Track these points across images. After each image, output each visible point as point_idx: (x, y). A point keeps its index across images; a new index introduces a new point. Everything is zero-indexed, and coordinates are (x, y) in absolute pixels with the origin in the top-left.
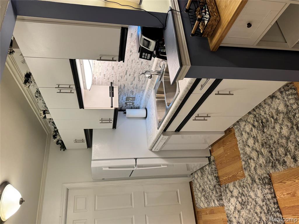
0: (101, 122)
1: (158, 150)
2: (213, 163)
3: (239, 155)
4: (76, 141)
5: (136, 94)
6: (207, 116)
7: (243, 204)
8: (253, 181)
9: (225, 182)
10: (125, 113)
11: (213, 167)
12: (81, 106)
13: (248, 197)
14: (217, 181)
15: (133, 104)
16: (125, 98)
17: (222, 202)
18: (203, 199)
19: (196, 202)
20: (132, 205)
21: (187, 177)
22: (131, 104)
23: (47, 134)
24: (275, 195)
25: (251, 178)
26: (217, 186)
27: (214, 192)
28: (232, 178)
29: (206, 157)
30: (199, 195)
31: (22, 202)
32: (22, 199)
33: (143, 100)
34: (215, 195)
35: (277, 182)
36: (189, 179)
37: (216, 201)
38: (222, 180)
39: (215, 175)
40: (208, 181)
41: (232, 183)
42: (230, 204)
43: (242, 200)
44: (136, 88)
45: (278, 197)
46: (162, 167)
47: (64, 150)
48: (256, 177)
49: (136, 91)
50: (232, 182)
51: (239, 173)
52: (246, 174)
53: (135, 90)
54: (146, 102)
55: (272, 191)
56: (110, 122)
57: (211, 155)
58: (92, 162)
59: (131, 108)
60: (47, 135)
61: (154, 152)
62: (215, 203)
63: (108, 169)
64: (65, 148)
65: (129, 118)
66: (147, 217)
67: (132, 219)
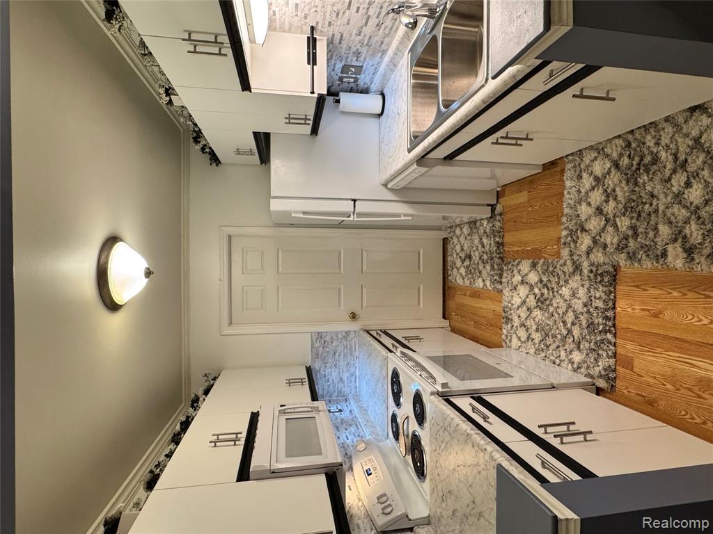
0: (287, 121)
1: (398, 188)
2: (498, 218)
3: (560, 216)
4: (238, 152)
5: (365, 59)
6: (527, 139)
7: (542, 302)
8: (577, 268)
9: (514, 256)
10: (338, 101)
11: (498, 224)
12: (246, 85)
13: (555, 293)
14: (498, 251)
15: (356, 80)
16: (339, 66)
17: (499, 287)
18: (463, 271)
19: (450, 272)
20: (340, 269)
21: (441, 230)
22: (352, 80)
23: (182, 130)
24: (614, 304)
25: (574, 263)
26: (497, 260)
27: (488, 267)
28: (532, 253)
29: (488, 205)
30: (458, 263)
31: (148, 273)
32: (148, 269)
33: (378, 78)
34: (489, 271)
35: (629, 284)
36: (443, 234)
37: (488, 283)
38: (509, 251)
39: (497, 239)
40: (480, 246)
41: (530, 261)
42: (515, 294)
43: (542, 295)
44: (367, 45)
45: (618, 309)
46: (402, 218)
47: (217, 165)
48: (585, 264)
49: (367, 52)
50: (529, 259)
51: (548, 247)
52: (565, 253)
53: (364, 51)
54: (385, 79)
55: (612, 297)
56: (305, 124)
57: (497, 202)
58: (271, 200)
59: (351, 91)
60: (180, 131)
61: (389, 189)
62: (485, 285)
63: (301, 215)
64: (220, 162)
65: (343, 113)
66: (364, 290)
67: (340, 290)
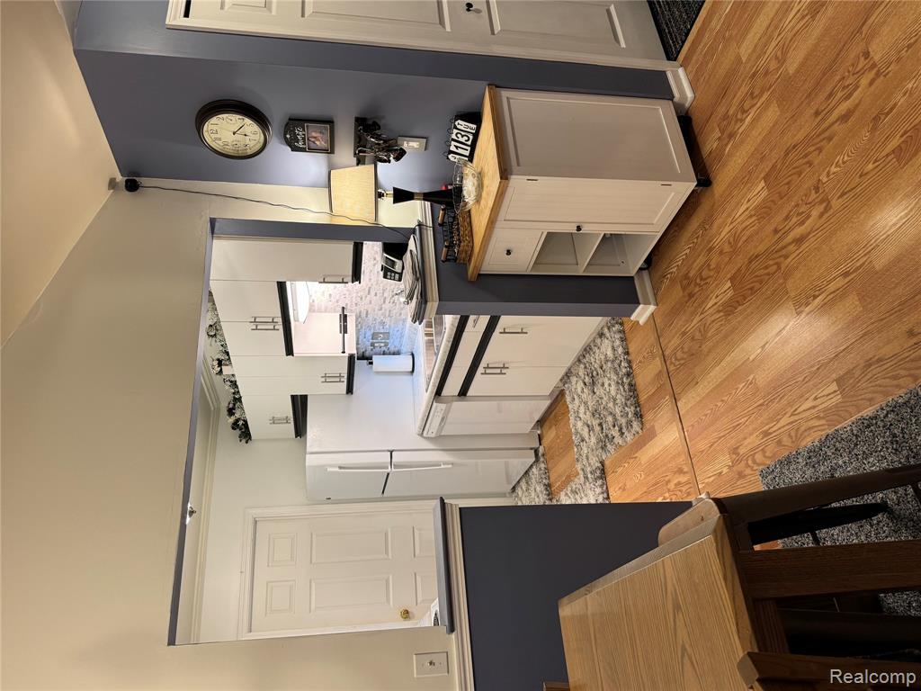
0: (323, 379)
1: (433, 435)
2: (542, 459)
3: (571, 437)
4: (274, 421)
5: (390, 326)
8: (586, 477)
9: (557, 492)
10: (371, 363)
11: (543, 466)
12: (289, 351)
14: (547, 493)
15: (386, 345)
16: (369, 334)
20: (387, 552)
21: (505, 497)
22: (383, 345)
23: (212, 408)
25: (584, 474)
28: (566, 482)
29: (531, 449)
33: (405, 340)
35: (610, 472)
38: (554, 490)
39: (545, 481)
46: (442, 466)
47: (247, 442)
48: (588, 470)
49: (391, 321)
51: (573, 470)
52: (579, 468)
53: (387, 320)
54: (413, 342)
56: (340, 381)
57: (540, 444)
58: (307, 456)
59: (384, 354)
61: (425, 438)
63: (337, 469)
64: (250, 438)
65: (378, 373)
66: (418, 578)
67: (387, 581)
